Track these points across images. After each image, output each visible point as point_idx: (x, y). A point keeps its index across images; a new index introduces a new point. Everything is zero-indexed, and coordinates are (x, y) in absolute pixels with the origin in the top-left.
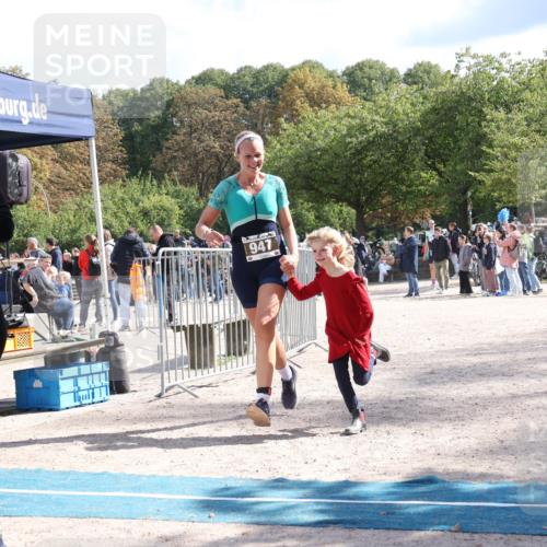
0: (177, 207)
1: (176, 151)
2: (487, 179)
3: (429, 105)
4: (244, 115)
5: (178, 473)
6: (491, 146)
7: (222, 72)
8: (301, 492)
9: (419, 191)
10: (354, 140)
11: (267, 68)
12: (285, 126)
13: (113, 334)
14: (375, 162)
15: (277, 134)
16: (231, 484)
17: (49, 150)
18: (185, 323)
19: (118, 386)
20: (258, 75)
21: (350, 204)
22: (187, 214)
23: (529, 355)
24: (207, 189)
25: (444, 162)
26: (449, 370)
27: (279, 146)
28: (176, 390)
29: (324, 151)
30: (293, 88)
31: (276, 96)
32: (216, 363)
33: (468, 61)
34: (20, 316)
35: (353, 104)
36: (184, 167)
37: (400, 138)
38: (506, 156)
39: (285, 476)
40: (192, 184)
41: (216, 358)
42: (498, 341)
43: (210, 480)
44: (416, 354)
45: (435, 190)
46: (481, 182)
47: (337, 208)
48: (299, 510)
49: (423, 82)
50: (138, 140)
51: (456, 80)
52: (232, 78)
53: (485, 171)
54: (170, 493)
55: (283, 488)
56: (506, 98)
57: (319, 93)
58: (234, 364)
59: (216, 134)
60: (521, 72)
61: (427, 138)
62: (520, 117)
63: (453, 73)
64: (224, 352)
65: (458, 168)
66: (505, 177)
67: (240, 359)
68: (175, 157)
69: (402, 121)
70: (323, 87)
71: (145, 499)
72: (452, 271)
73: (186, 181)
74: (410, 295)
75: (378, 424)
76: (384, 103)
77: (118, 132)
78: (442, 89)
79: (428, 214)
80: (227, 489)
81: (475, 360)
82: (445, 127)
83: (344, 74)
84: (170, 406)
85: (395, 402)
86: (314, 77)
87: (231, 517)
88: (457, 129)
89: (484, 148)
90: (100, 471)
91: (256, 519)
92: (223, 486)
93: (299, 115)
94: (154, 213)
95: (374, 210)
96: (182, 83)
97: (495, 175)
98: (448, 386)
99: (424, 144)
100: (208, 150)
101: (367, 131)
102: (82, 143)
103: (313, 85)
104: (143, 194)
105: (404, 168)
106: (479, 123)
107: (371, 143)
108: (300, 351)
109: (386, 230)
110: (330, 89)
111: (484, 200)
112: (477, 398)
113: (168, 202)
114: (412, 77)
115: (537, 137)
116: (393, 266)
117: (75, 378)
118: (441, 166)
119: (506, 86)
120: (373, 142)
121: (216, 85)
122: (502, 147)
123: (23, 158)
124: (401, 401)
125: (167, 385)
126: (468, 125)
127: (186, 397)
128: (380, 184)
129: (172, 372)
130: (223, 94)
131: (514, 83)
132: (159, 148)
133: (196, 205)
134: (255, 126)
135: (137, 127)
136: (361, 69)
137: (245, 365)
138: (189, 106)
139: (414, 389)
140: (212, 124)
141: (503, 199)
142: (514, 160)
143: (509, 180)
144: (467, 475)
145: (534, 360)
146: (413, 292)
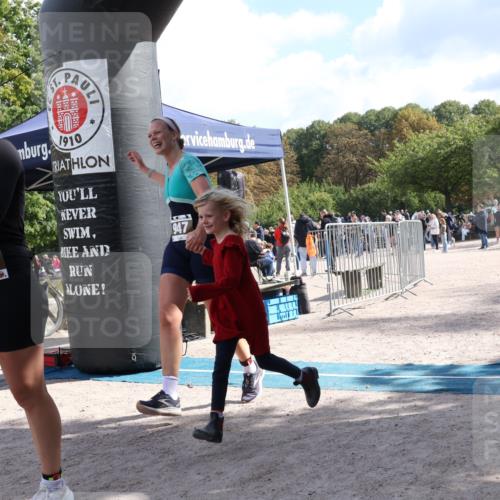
0: (331, 200)
1: (329, 165)
3: (490, 127)
4: (371, 140)
5: (344, 361)
7: (356, 114)
8: (423, 372)
10: (442, 151)
11: (384, 110)
12: (398, 145)
13: (300, 278)
14: (456, 164)
15: (392, 150)
16: (379, 367)
17: (252, 168)
18: (343, 270)
19: (303, 308)
20: (379, 115)
21: (441, 192)
22: (338, 204)
24: (350, 186)
27: (394, 158)
28: (339, 311)
29: (423, 159)
30: (400, 121)
31: (391, 127)
32: (363, 294)
35: (440, 129)
36: (334, 174)
39: (412, 362)
40: (340, 184)
41: (363, 291)
43: (364, 365)
47: (433, 195)
49: (485, 113)
50: (306, 159)
52: (363, 118)
54: (341, 373)
55: (412, 369)
57: (418, 124)
59: (354, 153)
64: (367, 286)
68: (329, 168)
69: (473, 137)
70: (420, 119)
73: (336, 183)
74: (483, 248)
75: (469, 329)
76: (460, 127)
77: (293, 154)
80: (376, 370)
83: (434, 110)
84: (336, 321)
86: (414, 114)
87: (380, 388)
91: (396, 389)
92: (373, 369)
93: (406, 137)
94: (317, 203)
95: (457, 195)
96: (331, 122)
100: (349, 163)
101: (450, 146)
102: (272, 163)
103: (414, 118)
104: (310, 192)
107: (453, 152)
108: (415, 285)
109: (465, 207)
110: (425, 121)
113: (326, 196)
114: (477, 110)
117: (278, 305)
120: (455, 152)
121: (352, 122)
123: (240, 174)
124: (483, 314)
125: (333, 308)
127: (345, 316)
128: (460, 178)
129: (336, 300)
130: (357, 128)
132: (319, 163)
133: (343, 197)
134: (378, 146)
135: (305, 151)
136: (444, 107)
137: (380, 294)
138: (337, 136)
139: (490, 307)
140: (352, 147)
146: (484, 245)
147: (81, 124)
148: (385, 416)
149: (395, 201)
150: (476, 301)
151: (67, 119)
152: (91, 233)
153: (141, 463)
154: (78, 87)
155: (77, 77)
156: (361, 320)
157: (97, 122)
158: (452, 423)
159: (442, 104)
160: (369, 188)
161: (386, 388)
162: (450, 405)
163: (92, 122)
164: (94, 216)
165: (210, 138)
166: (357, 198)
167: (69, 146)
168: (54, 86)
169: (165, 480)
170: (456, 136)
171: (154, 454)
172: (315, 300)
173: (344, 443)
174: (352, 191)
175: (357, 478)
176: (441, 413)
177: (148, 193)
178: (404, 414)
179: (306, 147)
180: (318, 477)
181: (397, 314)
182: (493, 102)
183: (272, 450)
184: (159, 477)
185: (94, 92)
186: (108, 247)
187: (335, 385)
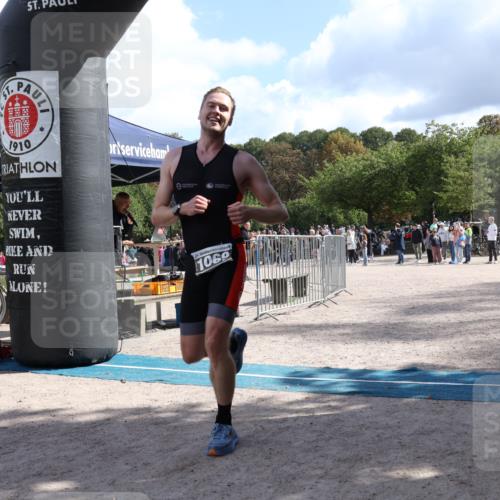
2: (445, 196)
3: (410, 153)
4: (303, 159)
5: (267, 363)
6: (446, 177)
7: (290, 134)
8: (339, 375)
9: (405, 202)
10: (367, 173)
11: (316, 132)
12: (327, 165)
14: (380, 186)
15: (322, 170)
16: (299, 369)
18: (271, 278)
20: (311, 136)
21: (365, 210)
23: (469, 298)
25: (419, 186)
26: (422, 306)
27: (323, 177)
28: (266, 316)
29: (350, 179)
30: (330, 143)
31: (322, 148)
32: (288, 301)
33: (433, 128)
34: (178, 273)
35: (366, 152)
37: (394, 172)
38: (455, 183)
39: (329, 365)
41: (288, 298)
42: (452, 290)
43: (287, 368)
44: (403, 297)
45: (414, 202)
46: (441, 198)
47: (357, 212)
49: (407, 140)
51: (427, 139)
52: (297, 138)
53: (442, 191)
54: (264, 374)
55: (329, 372)
56: (455, 150)
57: (346, 146)
58: (299, 302)
59: (287, 170)
60: (464, 135)
61: (409, 172)
62: (463, 160)
63: (424, 134)
64: (292, 294)
65: (428, 189)
66: (455, 195)
67: (302, 299)
69: (395, 162)
72: (423, 250)
74: (399, 263)
75: (382, 337)
76: (384, 152)
78: (418, 144)
79: (410, 216)
80: (297, 372)
81: (438, 301)
82: (419, 166)
83: (361, 135)
84: (262, 325)
85: (392, 325)
86: (343, 137)
87: (299, 388)
88: (427, 167)
89: (442, 178)
91: (317, 389)
92: (294, 371)
93: (335, 158)
95: (379, 213)
96: (268, 141)
97: (449, 194)
98: (422, 316)
99: (408, 176)
100: (282, 179)
101: (374, 168)
103: (342, 141)
105: (396, 189)
106: (440, 164)
108: (336, 295)
109: (385, 225)
110: (352, 144)
111: (442, 208)
114: (400, 137)
116: (389, 246)
118: (417, 188)
119: (455, 143)
120: (378, 174)
121: (287, 141)
122: (453, 178)
124: (395, 324)
125: (260, 313)
126: (433, 165)
127: (271, 321)
128: (382, 199)
129: (264, 306)
130: (291, 147)
131: (460, 141)
134: (310, 165)
136: (370, 132)
137: (305, 302)
138: (272, 154)
139: (402, 318)
140: (285, 164)
141: (453, 207)
142: (460, 185)
143: (457, 197)
144: (434, 367)
145: (472, 301)
146: (400, 261)
147: (30, 131)
148: (301, 415)
149: (322, 216)
150: (390, 311)
151: (18, 126)
152: (36, 234)
153: (73, 453)
154: (30, 96)
155: (29, 86)
156: (286, 326)
157: (47, 129)
158: (361, 423)
159: (369, 130)
160: (299, 203)
161: (304, 389)
162: (360, 406)
163: (42, 129)
164: (40, 218)
165: (153, 150)
167: (18, 151)
168: (6, 92)
169: (95, 470)
170: (380, 160)
171: (86, 444)
172: (244, 305)
173: (263, 438)
175: (273, 471)
176: (353, 414)
177: (92, 199)
178: (319, 414)
180: (238, 470)
181: (318, 321)
182: (414, 131)
183: (196, 443)
184: (89, 466)
185: (44, 101)
186: (51, 248)
187: (257, 385)
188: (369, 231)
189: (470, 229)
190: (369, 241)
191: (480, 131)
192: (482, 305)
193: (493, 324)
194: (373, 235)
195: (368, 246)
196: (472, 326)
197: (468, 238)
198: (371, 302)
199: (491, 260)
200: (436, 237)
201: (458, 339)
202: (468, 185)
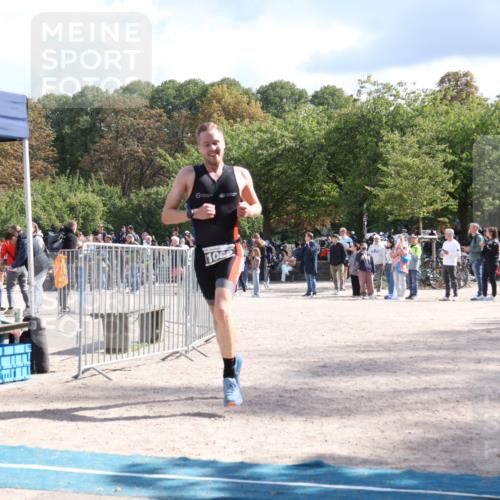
0: (101, 205)
1: (102, 153)
2: (382, 194)
3: (333, 125)
4: (166, 124)
5: (88, 449)
6: (386, 164)
8: (201, 471)
9: (321, 201)
10: (265, 152)
11: (189, 82)
13: (36, 319)
14: (282, 173)
16: (138, 461)
18: (102, 312)
19: (38, 364)
20: (181, 89)
22: (110, 211)
23: (411, 354)
24: (130, 189)
25: (344, 176)
26: (338, 364)
27: (196, 154)
28: (93, 372)
30: (211, 101)
31: (197, 108)
32: (130, 349)
33: (369, 87)
35: (265, 119)
36: (109, 168)
37: (306, 153)
38: (398, 174)
39: (187, 456)
40: (116, 184)
41: (130, 344)
42: (386, 339)
43: (119, 457)
44: (310, 349)
45: (335, 200)
46: (376, 196)
48: (197, 488)
49: (328, 104)
50: (68, 142)
51: (358, 104)
52: (157, 90)
53: (379, 186)
54: (80, 467)
55: (185, 466)
56: (401, 123)
57: (234, 108)
58: (146, 351)
59: (140, 140)
60: (415, 100)
61: (330, 154)
62: (413, 140)
63: (355, 97)
64: (137, 339)
65: (357, 182)
66: (397, 192)
67: (151, 346)
68: (101, 159)
69: (309, 138)
71: (57, 473)
73: (111, 181)
74: (308, 294)
75: (273, 411)
76: (293, 121)
77: (50, 133)
78: (345, 111)
79: (328, 222)
80: (134, 465)
81: (363, 356)
82: (345, 145)
83: (259, 92)
84: (86, 387)
85: (290, 391)
86: (230, 94)
88: (357, 148)
89: (379, 166)
90: (17, 444)
92: (130, 463)
94: (80, 208)
95: (280, 216)
97: (389, 191)
98: (338, 378)
99: (327, 159)
100: (132, 154)
101: (277, 145)
102: (17, 143)
103: (229, 100)
104: (70, 191)
105: (309, 180)
106: (377, 144)
107: (280, 155)
108: (207, 341)
109: (290, 234)
110: (245, 105)
111: (378, 212)
112: (363, 391)
113: (93, 199)
114: (319, 99)
115: (427, 159)
118: (341, 180)
119: (401, 112)
120: (282, 155)
122: (396, 166)
124: (295, 391)
125: (83, 367)
126: (367, 144)
127: (100, 380)
128: (286, 193)
129: (89, 356)
130: (148, 104)
131: (409, 110)
132: (87, 150)
133: (119, 203)
134: (176, 134)
135: (67, 130)
136: (273, 89)
137: (157, 350)
138: (116, 113)
139: (307, 380)
140: (137, 130)
141: (395, 212)
142: (406, 178)
143: (401, 196)
144: (350, 461)
145: (415, 359)
146: (311, 291)
150: (288, 370)
156: (123, 388)
159: (271, 84)
160: (157, 193)
166: (140, 206)
170: (286, 133)
172: (59, 353)
174: (132, 195)
179: (71, 123)
181: (176, 382)
182: (340, 90)
187: (69, 485)
188: (264, 243)
189: (419, 247)
190: (262, 258)
191: (440, 96)
192: (430, 365)
193: (443, 394)
194: (269, 249)
195: (262, 267)
196: (412, 398)
197: (414, 260)
198: (260, 355)
199: (448, 295)
200: (365, 257)
201: (389, 417)
202: (418, 178)
